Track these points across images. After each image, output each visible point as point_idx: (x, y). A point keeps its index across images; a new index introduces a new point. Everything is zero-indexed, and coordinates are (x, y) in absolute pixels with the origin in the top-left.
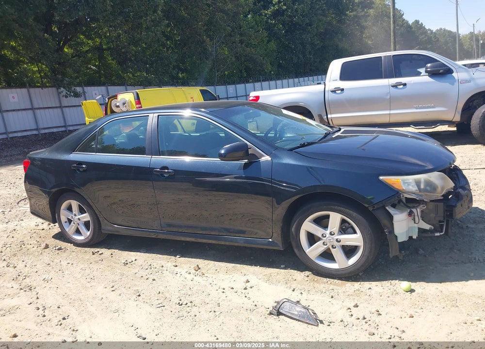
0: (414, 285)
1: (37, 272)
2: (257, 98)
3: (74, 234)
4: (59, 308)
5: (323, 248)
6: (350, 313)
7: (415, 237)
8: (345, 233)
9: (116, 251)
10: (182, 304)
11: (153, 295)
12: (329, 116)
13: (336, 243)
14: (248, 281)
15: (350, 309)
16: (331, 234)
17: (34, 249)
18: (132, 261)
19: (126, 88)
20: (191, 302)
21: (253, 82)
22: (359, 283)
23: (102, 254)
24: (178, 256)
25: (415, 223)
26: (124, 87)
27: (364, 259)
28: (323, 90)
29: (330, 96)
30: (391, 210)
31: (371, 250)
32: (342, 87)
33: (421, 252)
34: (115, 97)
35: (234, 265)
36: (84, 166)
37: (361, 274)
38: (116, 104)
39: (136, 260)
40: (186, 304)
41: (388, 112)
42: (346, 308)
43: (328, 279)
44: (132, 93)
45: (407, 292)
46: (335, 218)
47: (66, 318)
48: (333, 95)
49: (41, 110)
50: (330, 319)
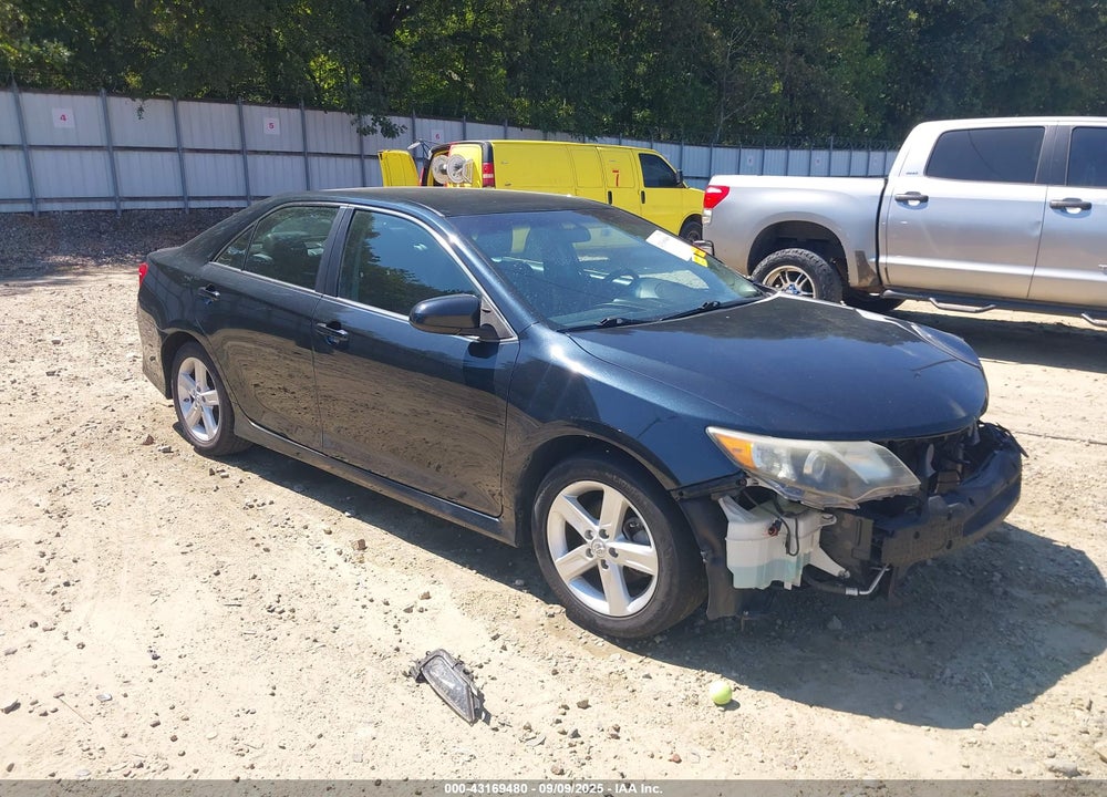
0: (745, 695)
1: (97, 486)
2: (725, 190)
3: (195, 426)
4: (75, 562)
5: (585, 563)
6: (560, 717)
7: (788, 586)
8: (633, 541)
9: (254, 477)
10: (273, 611)
11: (240, 578)
12: (882, 259)
13: (608, 558)
14: (427, 596)
15: (567, 708)
16: (603, 534)
17: (129, 441)
18: (263, 504)
19: (505, 132)
20: (293, 611)
21: (809, 148)
22: (641, 658)
23: (227, 477)
24: (347, 514)
25: (788, 552)
26: (501, 127)
27: (655, 607)
28: (879, 194)
29: (891, 210)
30: (730, 510)
31: (670, 589)
32: (924, 193)
33: (836, 624)
34: (445, 150)
35: (433, 556)
36: (217, 294)
37: (658, 640)
38: (442, 165)
39: (272, 503)
40: (283, 611)
41: (1028, 271)
42: (560, 704)
43: (587, 633)
44: (478, 146)
45: (718, 705)
46: (614, 502)
47: (72, 583)
48: (901, 209)
49: (321, 158)
50: (510, 716)
